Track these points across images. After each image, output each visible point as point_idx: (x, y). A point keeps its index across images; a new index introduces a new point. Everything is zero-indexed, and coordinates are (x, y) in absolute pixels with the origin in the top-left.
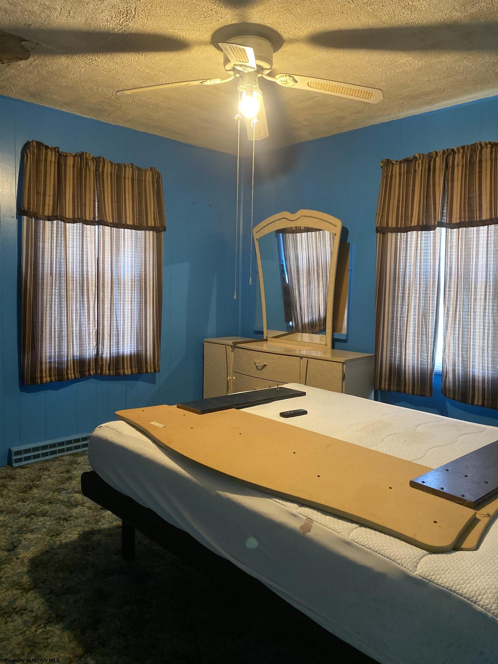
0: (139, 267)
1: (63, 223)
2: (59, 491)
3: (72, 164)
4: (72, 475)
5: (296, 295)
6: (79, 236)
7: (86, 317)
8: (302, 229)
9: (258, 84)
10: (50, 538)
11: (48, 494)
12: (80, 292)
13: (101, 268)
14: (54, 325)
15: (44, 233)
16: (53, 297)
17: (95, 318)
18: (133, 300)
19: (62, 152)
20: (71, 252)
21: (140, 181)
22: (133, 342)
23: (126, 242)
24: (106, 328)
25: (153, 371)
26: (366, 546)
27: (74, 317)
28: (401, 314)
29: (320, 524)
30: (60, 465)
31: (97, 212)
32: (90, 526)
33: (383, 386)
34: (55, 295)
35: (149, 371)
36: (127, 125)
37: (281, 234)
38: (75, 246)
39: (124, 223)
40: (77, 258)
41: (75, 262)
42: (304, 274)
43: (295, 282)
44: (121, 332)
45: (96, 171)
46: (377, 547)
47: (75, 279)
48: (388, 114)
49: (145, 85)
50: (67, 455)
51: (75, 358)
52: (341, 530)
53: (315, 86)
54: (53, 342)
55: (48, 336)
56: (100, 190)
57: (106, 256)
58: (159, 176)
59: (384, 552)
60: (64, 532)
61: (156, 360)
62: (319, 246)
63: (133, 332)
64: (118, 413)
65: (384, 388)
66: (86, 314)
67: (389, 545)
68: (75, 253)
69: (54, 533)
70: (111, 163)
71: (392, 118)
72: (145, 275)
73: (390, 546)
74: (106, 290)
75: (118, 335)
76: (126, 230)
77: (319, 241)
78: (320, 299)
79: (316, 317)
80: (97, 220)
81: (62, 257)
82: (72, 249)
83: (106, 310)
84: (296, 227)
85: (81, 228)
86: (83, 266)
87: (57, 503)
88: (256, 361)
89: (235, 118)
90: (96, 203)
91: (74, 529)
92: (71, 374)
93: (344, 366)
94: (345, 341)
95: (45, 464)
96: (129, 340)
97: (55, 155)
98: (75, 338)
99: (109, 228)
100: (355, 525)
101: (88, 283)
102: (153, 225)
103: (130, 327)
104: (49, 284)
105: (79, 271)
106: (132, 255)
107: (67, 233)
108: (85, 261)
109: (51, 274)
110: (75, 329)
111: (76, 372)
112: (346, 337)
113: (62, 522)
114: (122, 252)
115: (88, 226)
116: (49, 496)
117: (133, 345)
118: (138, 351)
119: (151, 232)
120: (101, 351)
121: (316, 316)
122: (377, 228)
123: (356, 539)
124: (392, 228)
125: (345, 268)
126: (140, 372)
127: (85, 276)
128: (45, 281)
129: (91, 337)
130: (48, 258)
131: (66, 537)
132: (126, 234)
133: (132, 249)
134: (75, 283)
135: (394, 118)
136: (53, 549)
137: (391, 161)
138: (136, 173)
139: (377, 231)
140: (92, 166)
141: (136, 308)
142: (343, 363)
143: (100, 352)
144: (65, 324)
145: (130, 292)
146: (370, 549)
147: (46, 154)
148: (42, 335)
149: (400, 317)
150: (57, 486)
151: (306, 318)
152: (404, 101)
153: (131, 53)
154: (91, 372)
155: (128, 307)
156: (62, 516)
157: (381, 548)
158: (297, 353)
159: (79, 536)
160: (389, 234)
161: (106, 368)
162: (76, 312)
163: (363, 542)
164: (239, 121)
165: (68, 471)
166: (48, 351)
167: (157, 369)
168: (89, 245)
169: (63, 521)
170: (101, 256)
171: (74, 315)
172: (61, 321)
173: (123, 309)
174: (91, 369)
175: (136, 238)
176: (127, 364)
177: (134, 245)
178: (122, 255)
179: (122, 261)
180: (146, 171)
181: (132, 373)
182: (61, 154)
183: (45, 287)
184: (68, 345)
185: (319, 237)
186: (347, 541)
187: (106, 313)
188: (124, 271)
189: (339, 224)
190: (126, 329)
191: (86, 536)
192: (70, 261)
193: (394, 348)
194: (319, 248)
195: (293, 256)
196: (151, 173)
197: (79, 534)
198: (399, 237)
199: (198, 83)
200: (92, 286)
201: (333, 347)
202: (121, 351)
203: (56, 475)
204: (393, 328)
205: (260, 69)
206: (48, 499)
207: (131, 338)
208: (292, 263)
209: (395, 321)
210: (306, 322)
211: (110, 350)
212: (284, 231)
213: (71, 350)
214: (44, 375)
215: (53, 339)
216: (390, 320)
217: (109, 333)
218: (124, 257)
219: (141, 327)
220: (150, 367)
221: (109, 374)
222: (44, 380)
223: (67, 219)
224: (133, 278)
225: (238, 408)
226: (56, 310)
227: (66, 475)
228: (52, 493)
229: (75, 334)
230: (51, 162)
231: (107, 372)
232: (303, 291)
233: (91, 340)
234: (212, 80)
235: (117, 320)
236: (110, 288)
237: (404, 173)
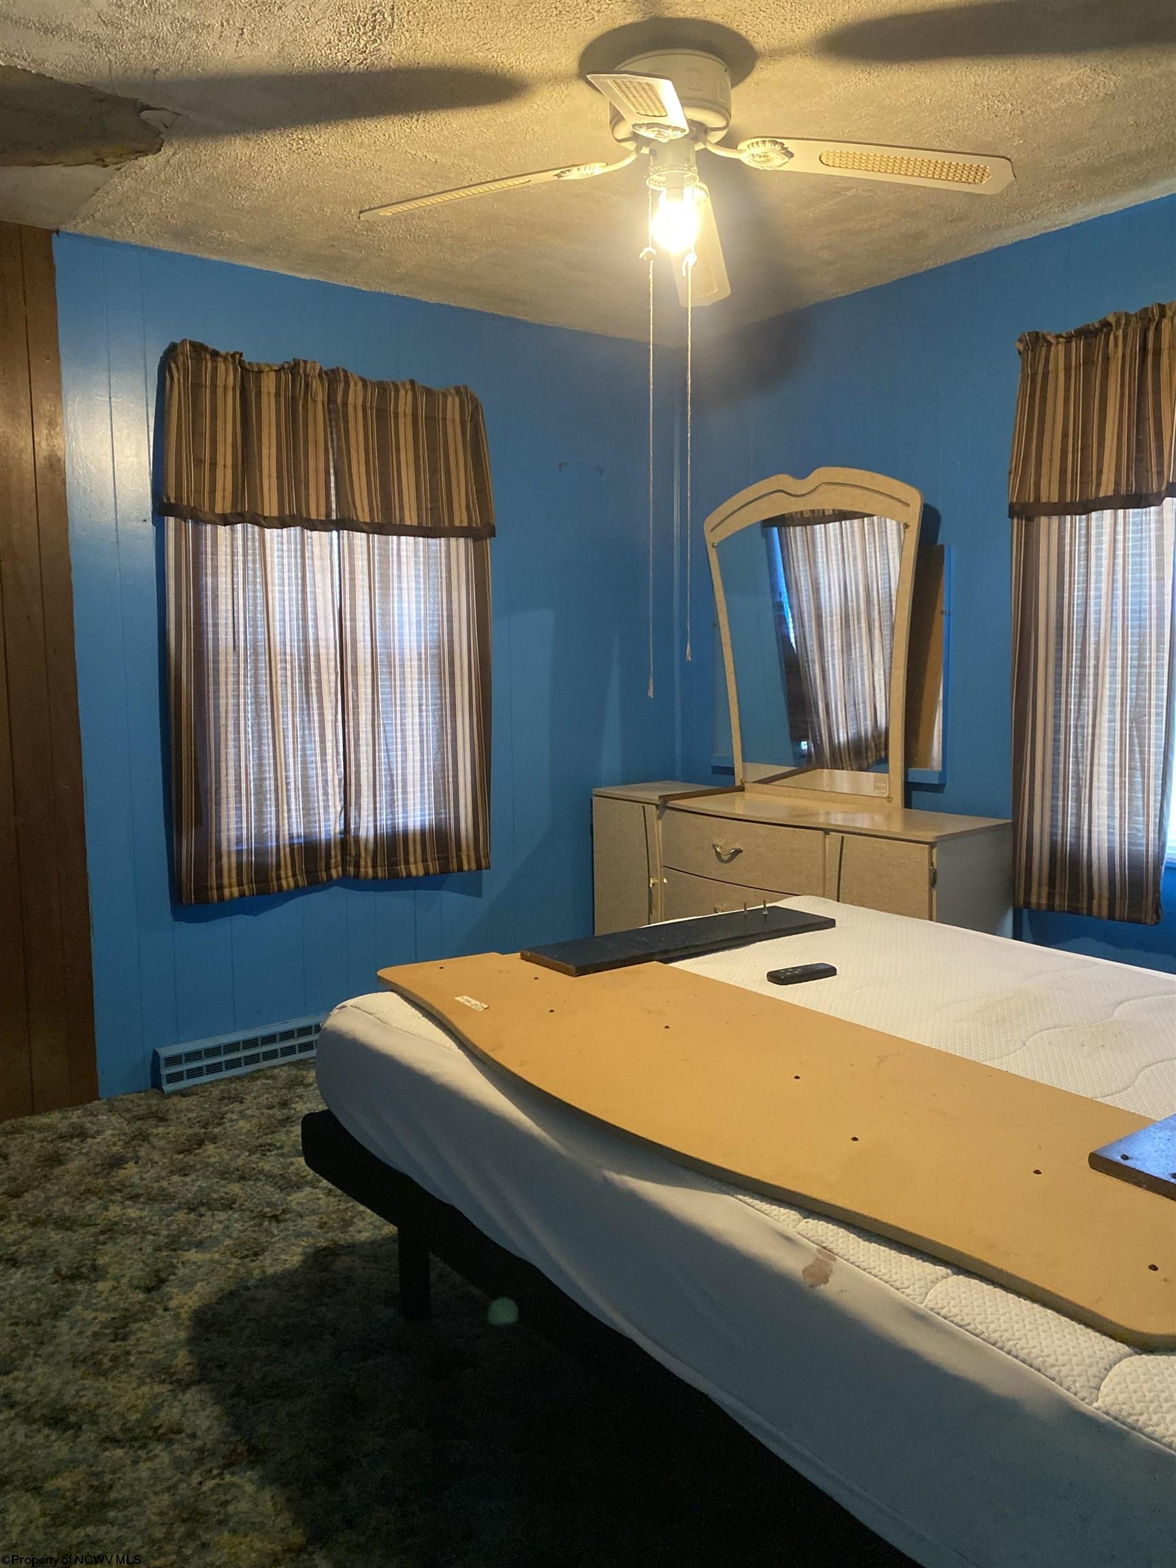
0: (436, 625)
1: (256, 528)
2: (264, 1149)
3: (273, 391)
4: (293, 1112)
5: (814, 674)
6: (296, 557)
7: (318, 744)
8: (827, 513)
9: (695, 168)
10: (239, 1261)
11: (238, 1156)
12: (301, 688)
13: (348, 630)
14: (246, 766)
15: (215, 554)
16: (242, 701)
17: (337, 748)
18: (424, 702)
19: (250, 364)
20: (277, 595)
21: (431, 419)
22: (427, 801)
23: (404, 567)
24: (363, 769)
25: (474, 866)
26: (968, 1328)
27: (291, 746)
28: (1077, 719)
29: (853, 1263)
30: (268, 1089)
31: (333, 498)
32: (330, 1234)
33: (1034, 899)
34: (245, 697)
35: (466, 867)
36: (398, 290)
37: (775, 529)
38: (286, 581)
39: (398, 522)
40: (292, 607)
41: (287, 618)
42: (835, 623)
43: (812, 643)
44: (400, 778)
45: (328, 404)
46: (995, 1331)
47: (288, 658)
48: (1033, 218)
49: (432, 192)
50: (284, 1065)
51: (295, 841)
52: (906, 1284)
53: (837, 162)
54: (244, 805)
55: (232, 792)
56: (339, 448)
57: (359, 603)
58: (476, 407)
59: (1015, 1345)
60: (270, 1248)
61: (481, 842)
62: (870, 553)
63: (426, 776)
64: (384, 973)
65: (1039, 904)
66: (317, 738)
67: (1028, 1327)
68: (287, 597)
69: (248, 1250)
70: (364, 381)
71: (1046, 228)
72: (451, 641)
73: (1031, 1331)
74: (361, 681)
75: (392, 785)
76: (403, 538)
77: (872, 540)
78: (876, 684)
79: (867, 726)
80: (334, 517)
81: (259, 608)
82: (281, 588)
83: (362, 729)
84: (813, 511)
85: (298, 540)
86: (305, 627)
87: (257, 1180)
88: (716, 841)
89: (641, 256)
90: (332, 478)
91: (293, 1240)
92: (287, 878)
93: (935, 851)
94: (938, 788)
95: (233, 1085)
96: (418, 795)
97: (235, 370)
98: (293, 794)
99: (364, 535)
100: (941, 1270)
101: (318, 667)
102: (465, 524)
103: (418, 765)
104: (231, 672)
105: (298, 640)
106: (418, 596)
107: (268, 552)
108: (310, 616)
109: (234, 650)
110: (293, 773)
111: (298, 873)
112: (940, 779)
113: (266, 1223)
114: (396, 592)
115: (315, 534)
116: (240, 1162)
117: (427, 806)
118: (438, 820)
119: (462, 540)
120: (355, 823)
121: (865, 725)
122: (1011, 506)
123: (942, 1308)
124: (1049, 503)
125: (934, 609)
126: (445, 870)
127: (312, 652)
128: (222, 666)
129: (330, 791)
130: (226, 611)
131: (275, 1260)
132: (403, 547)
133: (417, 582)
134: (289, 667)
135: (1050, 227)
136: (247, 1289)
137: (1044, 337)
138: (423, 401)
139: (1013, 512)
140: (319, 391)
141: (431, 720)
142: (932, 845)
143: (352, 826)
144: (269, 761)
145: (416, 683)
146: (977, 1336)
147: (215, 369)
148: (218, 789)
149: (1076, 727)
150: (258, 1138)
151: (841, 731)
152: (1074, 182)
153: (393, 117)
154: (334, 872)
155: (412, 719)
156: (268, 1210)
157: (1006, 1334)
158: (821, 820)
159: (303, 1257)
160: (1044, 520)
161: (366, 861)
162: (293, 735)
163: (959, 1317)
164: (652, 262)
165: (284, 1104)
166: (233, 826)
167: (483, 861)
168: (318, 577)
169: (270, 1221)
170: (348, 602)
171: (290, 740)
172: (260, 758)
173: (401, 725)
174: (333, 865)
175: (427, 557)
176: (415, 852)
177: (422, 573)
178: (396, 599)
179: (396, 612)
180: (445, 397)
181: (427, 873)
182: (247, 366)
183: (222, 679)
184: (277, 812)
185: (871, 531)
186: (920, 1312)
187: (362, 735)
188: (401, 634)
189: (915, 499)
190: (410, 770)
191: (321, 1258)
192: (277, 616)
193: (1061, 803)
194: (871, 558)
195: (806, 580)
196: (457, 400)
197: (305, 1254)
198: (1068, 525)
199: (550, 176)
200: (329, 673)
201: (908, 803)
202: (401, 821)
203: (257, 1113)
204: (1059, 754)
205: (699, 130)
206: (238, 1170)
207: (422, 791)
208: (804, 599)
209: (1062, 737)
210: (841, 740)
211: (375, 821)
212: (782, 522)
213: (286, 821)
214: (226, 881)
215: (244, 798)
216: (1050, 736)
217: (371, 780)
218: (400, 602)
219: (443, 765)
220: (468, 856)
221: (375, 877)
222: (227, 892)
223: (265, 518)
224: (423, 651)
225: (666, 961)
226: (250, 730)
227: (279, 1113)
228: (247, 1154)
229: (292, 785)
230: (225, 387)
231: (370, 871)
232: (834, 665)
233: (330, 797)
234: (582, 168)
235: (388, 751)
236: (369, 677)
237: (1078, 366)
